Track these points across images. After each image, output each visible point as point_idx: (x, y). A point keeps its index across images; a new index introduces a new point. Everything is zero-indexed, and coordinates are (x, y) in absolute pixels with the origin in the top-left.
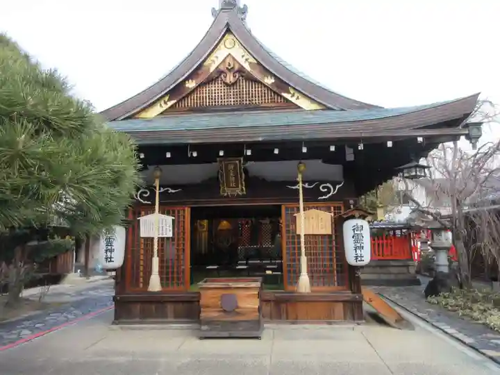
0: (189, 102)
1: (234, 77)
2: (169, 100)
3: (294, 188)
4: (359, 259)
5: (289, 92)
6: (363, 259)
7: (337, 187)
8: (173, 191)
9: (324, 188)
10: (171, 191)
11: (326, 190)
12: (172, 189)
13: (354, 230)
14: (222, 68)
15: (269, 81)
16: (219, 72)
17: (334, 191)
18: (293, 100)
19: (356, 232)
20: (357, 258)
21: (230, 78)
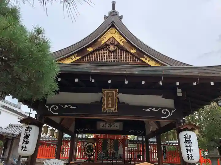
0: (88, 59)
1: (114, 48)
2: (77, 56)
3: (146, 110)
4: (190, 158)
5: (144, 58)
6: (193, 158)
7: (172, 111)
8: (73, 108)
9: (164, 112)
10: (72, 107)
11: (165, 113)
12: (72, 106)
13: (185, 138)
14: (108, 43)
15: (133, 51)
16: (106, 45)
17: (170, 114)
18: (147, 61)
19: (186, 139)
20: (188, 157)
21: (112, 48)
